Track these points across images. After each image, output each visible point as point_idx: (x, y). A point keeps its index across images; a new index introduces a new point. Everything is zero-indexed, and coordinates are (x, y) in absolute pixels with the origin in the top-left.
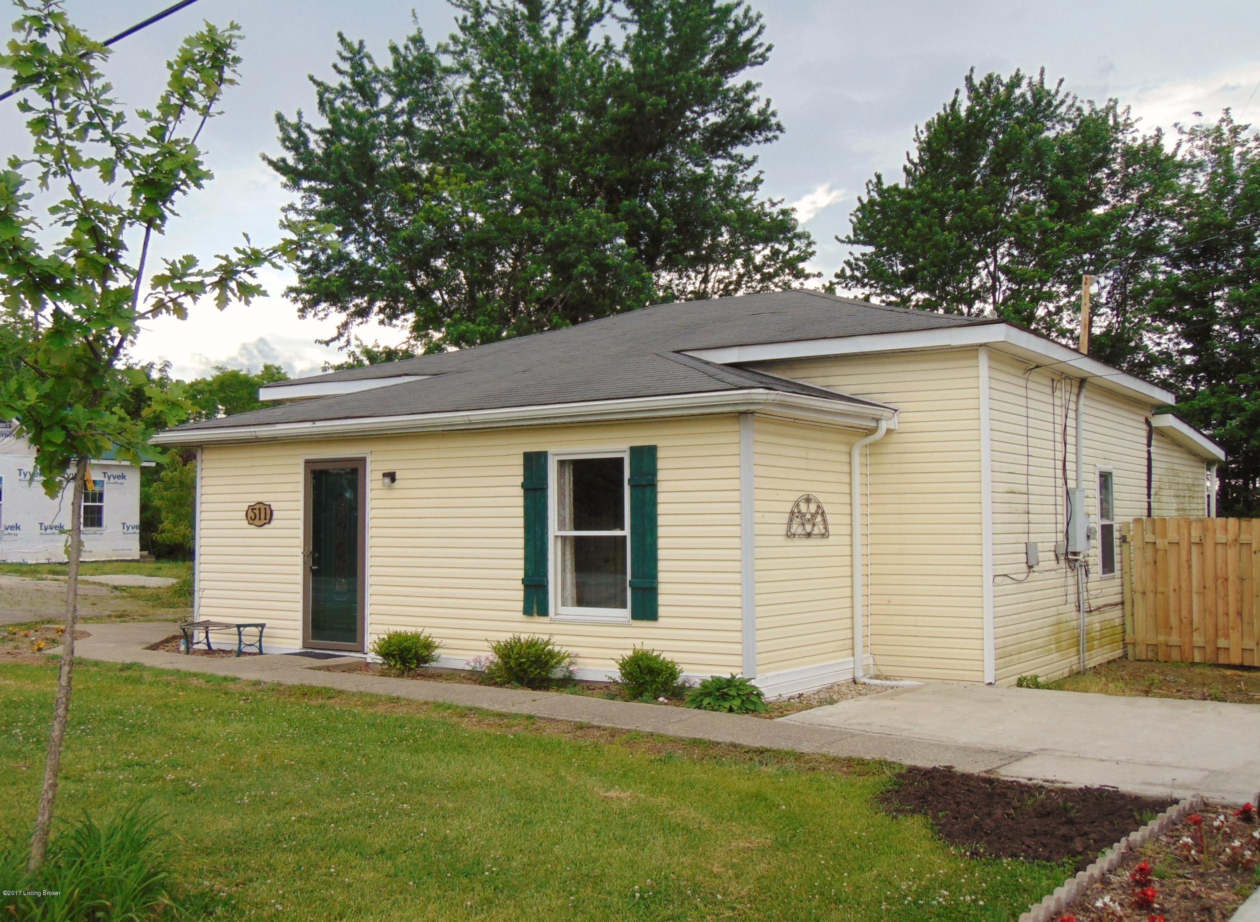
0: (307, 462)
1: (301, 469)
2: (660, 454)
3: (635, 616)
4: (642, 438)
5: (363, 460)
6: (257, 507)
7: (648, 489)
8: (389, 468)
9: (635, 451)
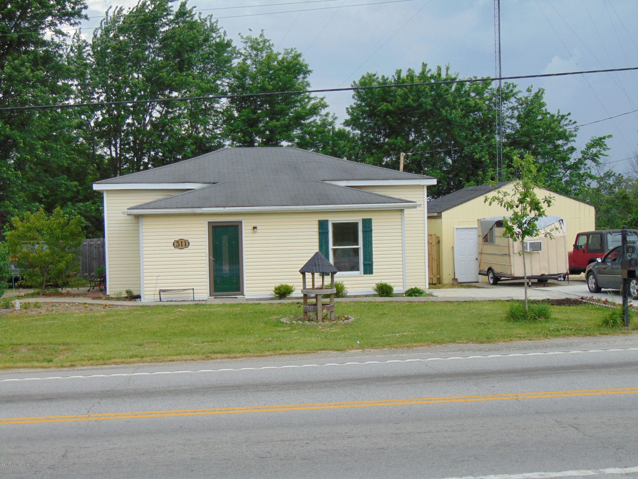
0: (209, 223)
1: (206, 225)
2: (373, 221)
3: (365, 273)
4: (367, 216)
5: (241, 222)
6: (180, 241)
7: (369, 233)
8: (255, 225)
9: (364, 221)
